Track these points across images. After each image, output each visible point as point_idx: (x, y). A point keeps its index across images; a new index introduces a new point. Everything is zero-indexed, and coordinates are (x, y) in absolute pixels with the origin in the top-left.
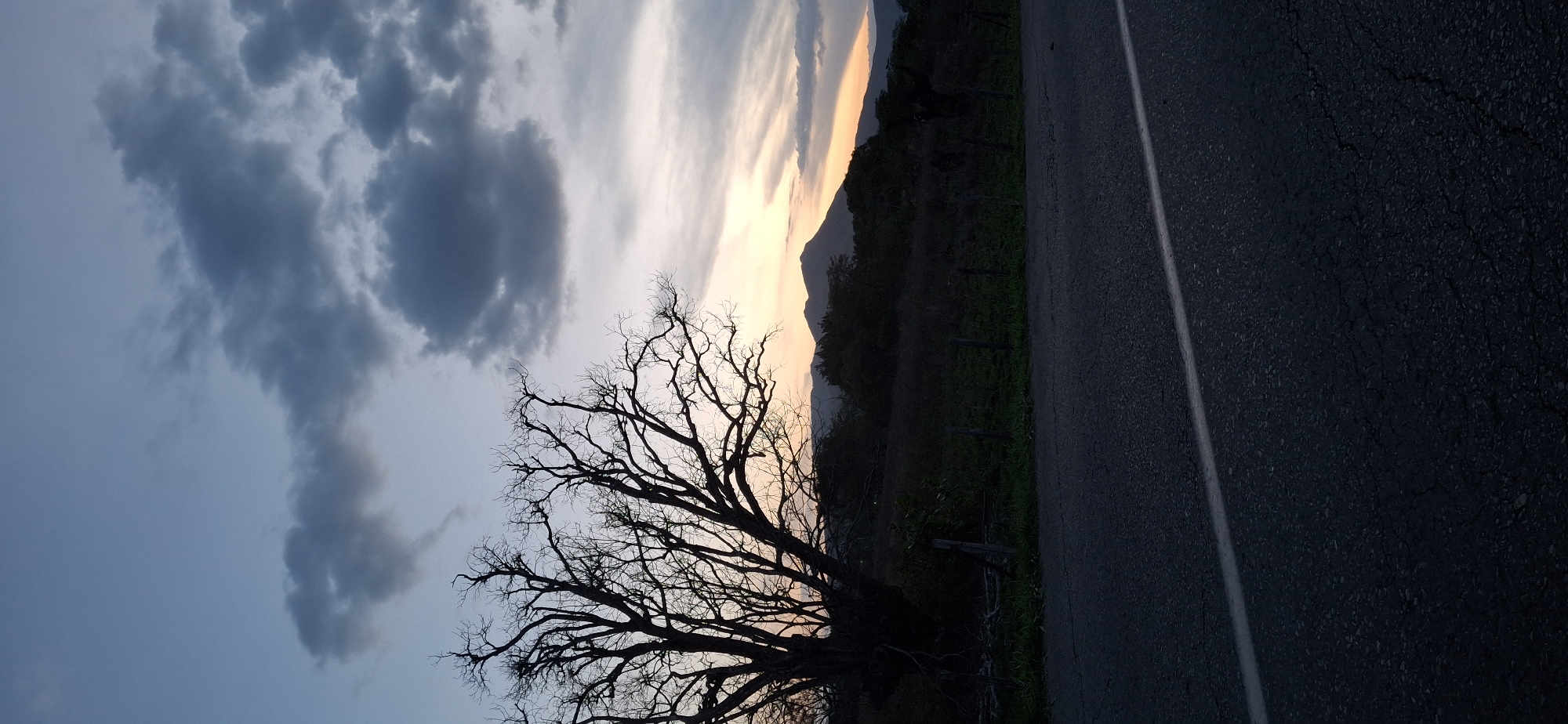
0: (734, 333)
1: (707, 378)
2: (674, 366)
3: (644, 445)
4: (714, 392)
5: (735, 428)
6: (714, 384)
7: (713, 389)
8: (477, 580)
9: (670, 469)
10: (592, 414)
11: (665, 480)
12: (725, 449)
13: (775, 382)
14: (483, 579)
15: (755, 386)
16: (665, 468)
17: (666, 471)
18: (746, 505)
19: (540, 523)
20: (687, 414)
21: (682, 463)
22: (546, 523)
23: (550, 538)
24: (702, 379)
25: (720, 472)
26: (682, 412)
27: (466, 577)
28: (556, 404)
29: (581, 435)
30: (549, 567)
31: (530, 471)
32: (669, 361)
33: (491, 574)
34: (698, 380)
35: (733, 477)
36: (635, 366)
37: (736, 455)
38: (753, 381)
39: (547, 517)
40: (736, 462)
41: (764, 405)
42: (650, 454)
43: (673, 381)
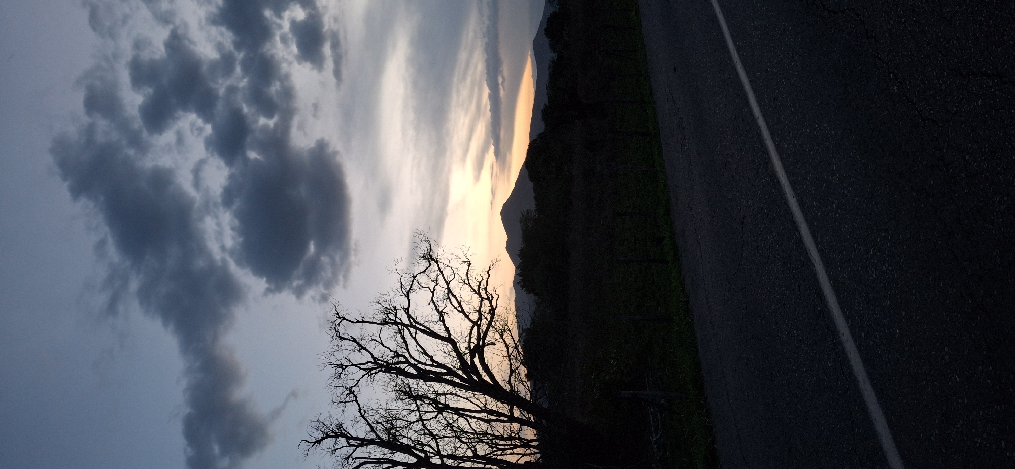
0: (469, 265)
1: (455, 297)
2: (432, 291)
3: (416, 344)
4: (460, 306)
5: (476, 328)
6: (459, 300)
7: (459, 303)
8: (314, 443)
9: (435, 358)
10: (382, 326)
11: (432, 366)
12: (470, 342)
13: (499, 296)
14: (318, 442)
15: (485, 299)
16: (431, 358)
17: (432, 360)
18: (487, 378)
19: (352, 401)
20: (443, 321)
21: (442, 354)
22: (356, 401)
23: (360, 411)
24: (451, 297)
25: (467, 357)
26: (440, 320)
27: (307, 441)
28: (358, 322)
29: (377, 341)
30: (361, 430)
31: (344, 367)
32: (429, 288)
33: (323, 438)
34: (448, 298)
35: (476, 360)
36: (408, 293)
37: (477, 346)
38: (484, 296)
39: (356, 397)
40: (478, 350)
41: (492, 310)
42: (420, 349)
43: (432, 300)
